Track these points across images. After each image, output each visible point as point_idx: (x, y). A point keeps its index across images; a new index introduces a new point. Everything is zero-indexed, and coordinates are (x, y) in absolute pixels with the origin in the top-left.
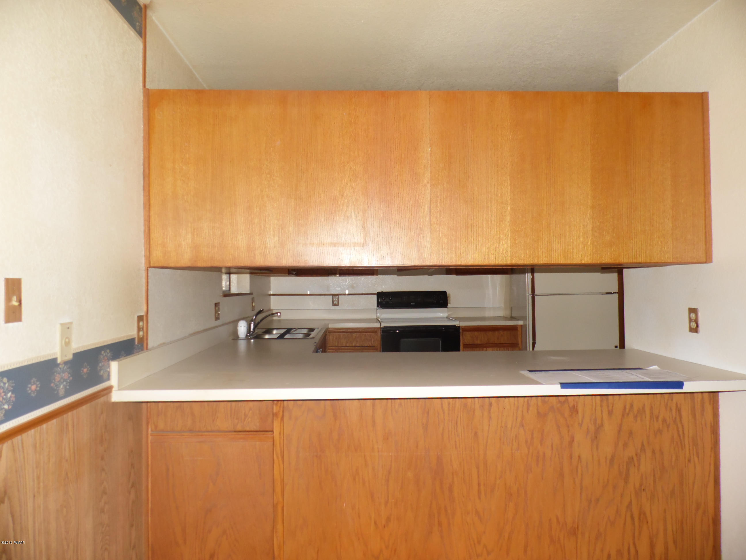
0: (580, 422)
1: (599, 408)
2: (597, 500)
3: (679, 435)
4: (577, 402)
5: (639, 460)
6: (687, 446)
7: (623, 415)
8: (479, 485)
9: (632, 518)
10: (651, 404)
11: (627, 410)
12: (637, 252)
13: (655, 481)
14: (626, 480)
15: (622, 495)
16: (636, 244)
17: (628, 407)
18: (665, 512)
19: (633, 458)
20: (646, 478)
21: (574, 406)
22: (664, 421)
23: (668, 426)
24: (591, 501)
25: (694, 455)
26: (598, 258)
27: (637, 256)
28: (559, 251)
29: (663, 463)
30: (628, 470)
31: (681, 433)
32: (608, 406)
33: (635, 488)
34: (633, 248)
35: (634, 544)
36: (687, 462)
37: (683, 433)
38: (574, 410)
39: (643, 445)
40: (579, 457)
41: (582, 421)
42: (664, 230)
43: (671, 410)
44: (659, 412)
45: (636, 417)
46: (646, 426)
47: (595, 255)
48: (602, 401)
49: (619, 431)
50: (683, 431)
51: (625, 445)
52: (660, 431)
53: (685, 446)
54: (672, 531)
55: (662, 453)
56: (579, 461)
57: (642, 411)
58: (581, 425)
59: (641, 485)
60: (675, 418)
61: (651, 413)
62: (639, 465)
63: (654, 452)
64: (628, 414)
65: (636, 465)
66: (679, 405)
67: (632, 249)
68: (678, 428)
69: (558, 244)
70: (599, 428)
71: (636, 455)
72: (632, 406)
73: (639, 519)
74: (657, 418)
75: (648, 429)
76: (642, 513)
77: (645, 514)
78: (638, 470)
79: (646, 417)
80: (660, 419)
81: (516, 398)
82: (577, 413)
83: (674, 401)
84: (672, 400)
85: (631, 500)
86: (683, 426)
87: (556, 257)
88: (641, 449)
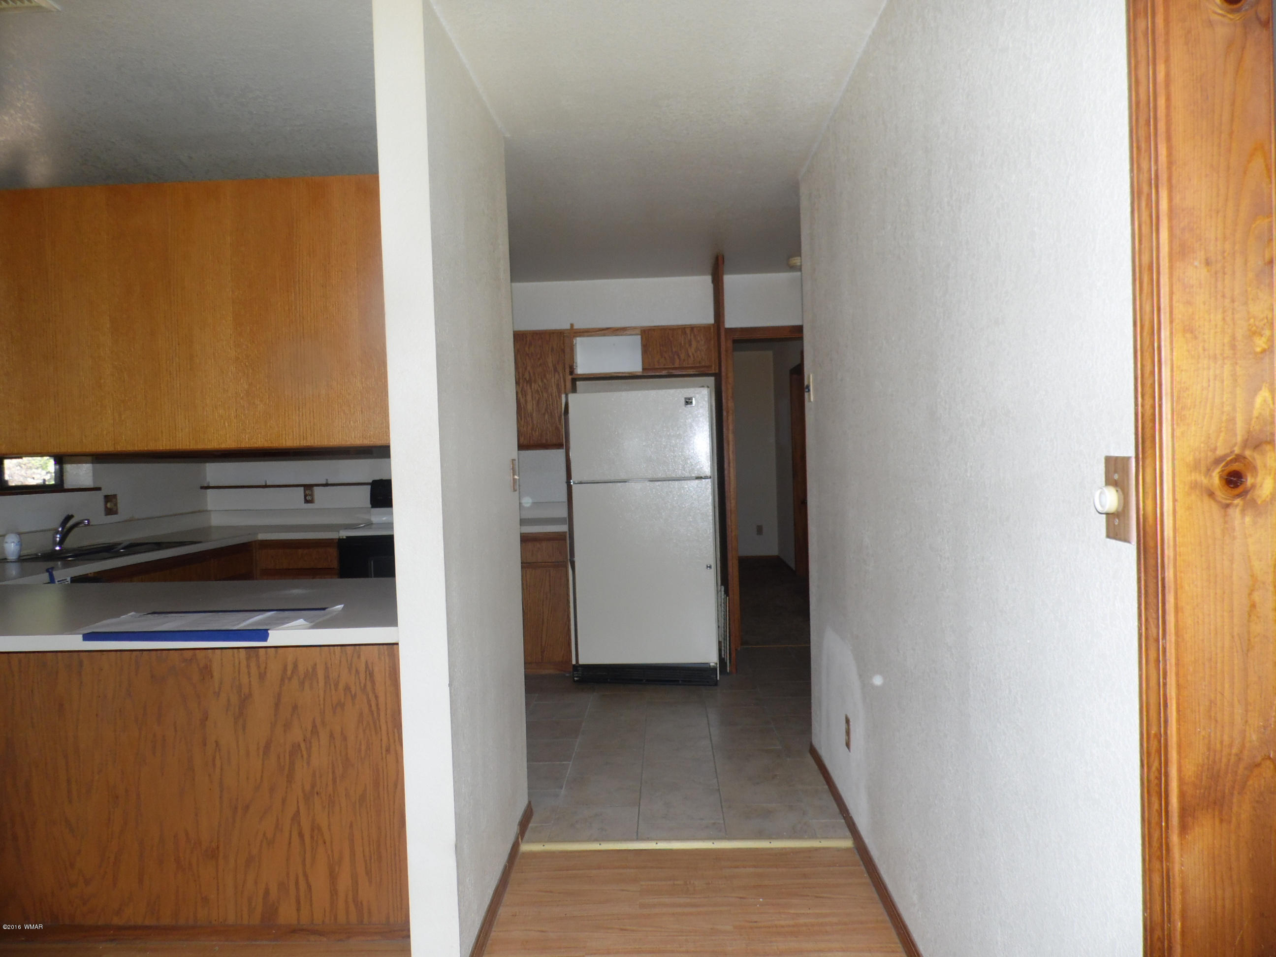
0: (217, 690)
1: (244, 669)
2: (247, 808)
3: (372, 712)
4: (210, 661)
5: (309, 750)
6: (384, 728)
7: (282, 680)
8: (69, 781)
9: (301, 835)
10: (326, 664)
11: (289, 673)
12: (308, 430)
13: (334, 781)
14: (290, 778)
15: (284, 801)
16: (304, 416)
17: (290, 668)
18: (351, 826)
19: (299, 746)
20: (321, 777)
21: (206, 667)
22: (347, 688)
23: (354, 697)
24: (236, 808)
25: (395, 742)
26: (247, 440)
27: (306, 434)
28: (187, 430)
29: (347, 754)
30: (292, 764)
31: (374, 708)
32: (259, 667)
33: (303, 791)
34: (301, 424)
35: (306, 876)
36: (384, 753)
37: (378, 709)
38: (206, 672)
39: (314, 726)
40: (217, 743)
41: (220, 688)
42: (349, 394)
43: (357, 672)
44: (339, 676)
45: (302, 684)
46: (319, 697)
47: (241, 434)
48: (248, 658)
49: (277, 705)
50: (377, 705)
51: (287, 726)
52: (341, 705)
53: (380, 728)
54: (364, 856)
55: (345, 739)
56: (218, 750)
57: (311, 675)
58: (217, 694)
59: (313, 786)
60: (365, 686)
61: (327, 677)
62: (309, 756)
63: (332, 736)
64: (290, 679)
65: (305, 756)
66: (370, 666)
67: (299, 425)
68: (369, 701)
69: (185, 419)
70: (245, 700)
71: (304, 740)
72: (295, 666)
73: (312, 837)
74: (336, 685)
75: (322, 702)
76: (315, 828)
77: (319, 829)
78: (308, 763)
79: (318, 683)
80: (341, 686)
81: (119, 653)
82: (212, 677)
83: (363, 659)
84: (359, 657)
85: (298, 807)
86: (376, 697)
87: (182, 440)
88: (312, 731)
